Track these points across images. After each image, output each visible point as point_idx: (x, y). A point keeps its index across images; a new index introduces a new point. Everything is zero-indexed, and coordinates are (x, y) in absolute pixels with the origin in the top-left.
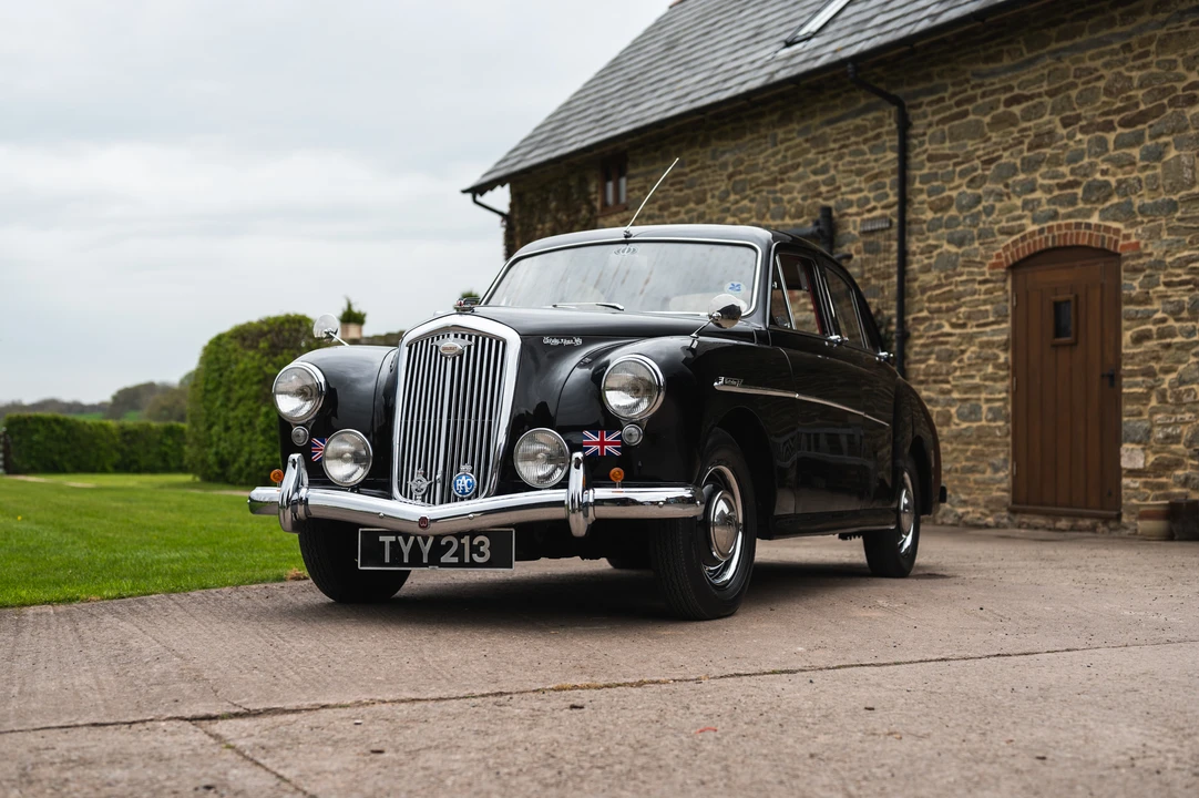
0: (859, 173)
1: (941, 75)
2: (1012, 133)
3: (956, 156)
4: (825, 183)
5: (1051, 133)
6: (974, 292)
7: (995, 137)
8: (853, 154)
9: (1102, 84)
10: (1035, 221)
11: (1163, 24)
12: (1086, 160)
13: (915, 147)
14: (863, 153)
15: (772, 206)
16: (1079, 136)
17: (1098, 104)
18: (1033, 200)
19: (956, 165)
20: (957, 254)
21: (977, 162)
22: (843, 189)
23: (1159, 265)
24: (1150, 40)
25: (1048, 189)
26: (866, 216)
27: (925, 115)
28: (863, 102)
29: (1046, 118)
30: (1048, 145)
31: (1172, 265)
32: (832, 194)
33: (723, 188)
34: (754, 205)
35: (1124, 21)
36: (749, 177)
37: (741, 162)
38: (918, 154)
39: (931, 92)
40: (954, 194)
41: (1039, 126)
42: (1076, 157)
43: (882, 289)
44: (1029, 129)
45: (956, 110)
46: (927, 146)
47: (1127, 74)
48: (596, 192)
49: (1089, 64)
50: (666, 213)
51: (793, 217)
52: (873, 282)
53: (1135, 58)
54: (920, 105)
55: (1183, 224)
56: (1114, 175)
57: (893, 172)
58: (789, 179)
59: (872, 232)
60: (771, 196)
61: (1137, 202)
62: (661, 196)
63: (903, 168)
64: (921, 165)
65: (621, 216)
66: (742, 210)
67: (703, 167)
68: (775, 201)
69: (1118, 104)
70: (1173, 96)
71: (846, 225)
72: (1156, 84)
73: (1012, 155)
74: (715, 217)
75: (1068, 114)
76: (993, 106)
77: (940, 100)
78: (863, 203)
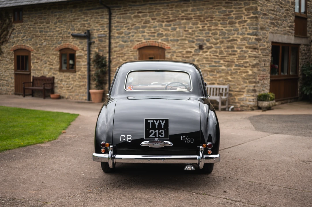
0: (97, 23)
1: (120, 4)
2: (139, 20)
4: (87, 24)
5: (149, 21)
6: (128, 53)
7: (135, 20)
8: (95, 18)
9: (162, 12)
10: (145, 39)
11: (177, 2)
12: (157, 28)
13: (113, 19)
14: (98, 18)
16: (156, 23)
17: (161, 16)
18: (144, 35)
19: (124, 24)
20: (124, 45)
21: (129, 25)
22: (92, 26)
23: (174, 52)
24: (173, 5)
25: (148, 33)
26: (99, 33)
27: (115, 12)
28: (98, 6)
29: (148, 18)
30: (148, 24)
31: (178, 52)
32: (89, 27)
33: (55, 21)
34: (65, 26)
36: (64, 19)
37: (61, 15)
38: (114, 21)
39: (118, 7)
40: (124, 31)
41: (146, 19)
42: (155, 27)
43: (104, 50)
44: (143, 19)
45: (124, 12)
46: (116, 19)
47: (168, 11)
48: (12, 16)
49: (158, 8)
50: (36, 25)
51: (77, 31)
52: (101, 48)
53: (170, 8)
54: (114, 10)
55: (180, 44)
56: (164, 32)
57: (107, 24)
58: (76, 21)
59: (101, 37)
60: (71, 25)
61: (170, 39)
62: (35, 20)
63: (110, 23)
64: (115, 23)
65: (21, 24)
66: (62, 27)
67: (49, 15)
68: (72, 26)
69: (165, 17)
70: (178, 18)
71: (93, 34)
72: (175, 15)
73: (139, 24)
74: (53, 28)
75: (153, 17)
76: (134, 13)
77: (120, 9)
78: (98, 30)
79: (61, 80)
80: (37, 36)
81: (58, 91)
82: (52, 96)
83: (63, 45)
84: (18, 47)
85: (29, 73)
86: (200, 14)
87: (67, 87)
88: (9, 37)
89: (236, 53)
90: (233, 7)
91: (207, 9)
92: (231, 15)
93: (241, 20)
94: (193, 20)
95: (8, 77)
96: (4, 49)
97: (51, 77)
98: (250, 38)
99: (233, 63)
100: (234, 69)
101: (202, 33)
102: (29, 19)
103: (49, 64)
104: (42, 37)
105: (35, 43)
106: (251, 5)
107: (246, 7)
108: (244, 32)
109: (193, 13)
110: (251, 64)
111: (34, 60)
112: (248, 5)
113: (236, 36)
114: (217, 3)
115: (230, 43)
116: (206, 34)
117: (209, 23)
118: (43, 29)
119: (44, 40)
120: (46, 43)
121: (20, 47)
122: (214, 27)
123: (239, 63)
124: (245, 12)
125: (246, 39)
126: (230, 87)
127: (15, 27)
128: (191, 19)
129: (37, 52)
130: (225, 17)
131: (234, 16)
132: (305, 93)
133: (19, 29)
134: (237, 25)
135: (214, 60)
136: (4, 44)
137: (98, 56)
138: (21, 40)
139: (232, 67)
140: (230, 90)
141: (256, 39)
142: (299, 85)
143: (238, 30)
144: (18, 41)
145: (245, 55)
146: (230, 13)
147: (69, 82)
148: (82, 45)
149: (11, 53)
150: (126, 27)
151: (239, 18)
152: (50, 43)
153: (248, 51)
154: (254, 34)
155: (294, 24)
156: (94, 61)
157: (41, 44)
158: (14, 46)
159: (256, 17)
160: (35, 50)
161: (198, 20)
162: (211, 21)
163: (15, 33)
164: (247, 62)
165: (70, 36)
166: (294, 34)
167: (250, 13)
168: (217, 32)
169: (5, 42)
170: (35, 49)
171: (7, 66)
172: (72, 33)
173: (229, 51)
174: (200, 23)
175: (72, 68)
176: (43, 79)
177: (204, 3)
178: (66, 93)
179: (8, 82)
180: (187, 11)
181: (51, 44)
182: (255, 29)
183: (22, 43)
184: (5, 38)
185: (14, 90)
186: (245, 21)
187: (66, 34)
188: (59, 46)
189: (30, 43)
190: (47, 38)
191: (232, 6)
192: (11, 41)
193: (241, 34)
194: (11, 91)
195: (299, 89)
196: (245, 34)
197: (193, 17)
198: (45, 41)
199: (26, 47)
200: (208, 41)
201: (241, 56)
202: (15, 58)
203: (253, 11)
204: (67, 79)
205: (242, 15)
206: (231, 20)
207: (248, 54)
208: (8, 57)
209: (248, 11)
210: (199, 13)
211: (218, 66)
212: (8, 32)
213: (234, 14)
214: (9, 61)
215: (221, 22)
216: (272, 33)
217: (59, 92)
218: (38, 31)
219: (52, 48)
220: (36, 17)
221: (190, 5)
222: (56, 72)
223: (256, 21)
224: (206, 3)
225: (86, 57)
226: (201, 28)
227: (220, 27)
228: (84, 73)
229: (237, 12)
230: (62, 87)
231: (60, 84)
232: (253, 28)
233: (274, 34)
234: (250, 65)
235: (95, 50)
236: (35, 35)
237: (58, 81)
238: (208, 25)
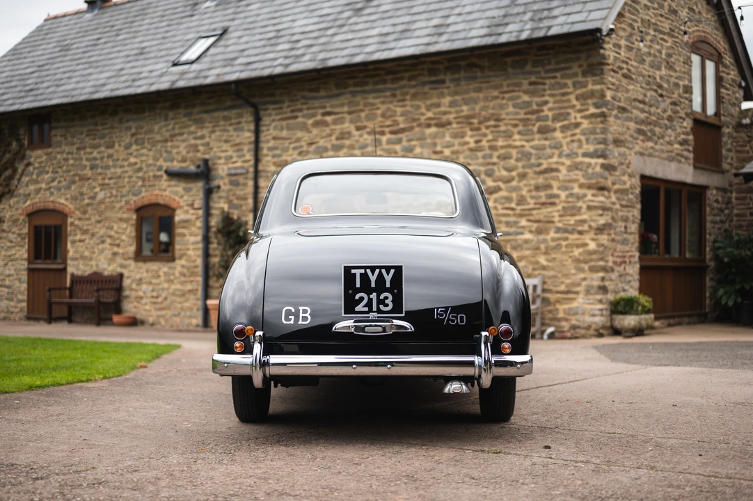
0: (226, 141)
1: (281, 95)
2: (324, 131)
3: (289, 139)
4: (202, 145)
5: (349, 133)
7: (315, 131)
8: (221, 131)
9: (379, 112)
11: (414, 86)
12: (369, 149)
13: (263, 131)
14: (228, 131)
15: (164, 154)
16: (366, 136)
17: (377, 121)
19: (290, 143)
21: (303, 143)
22: (215, 149)
24: (407, 93)
26: (231, 166)
27: (270, 115)
28: (229, 103)
29: (346, 125)
30: (348, 139)
32: (208, 151)
33: (128, 140)
34: (151, 153)
35: (393, 81)
36: (147, 137)
37: (142, 128)
38: (265, 136)
39: (275, 103)
40: (289, 158)
41: (342, 129)
42: (364, 147)
43: (241, 206)
44: (335, 129)
45: (289, 115)
46: (271, 131)
47: (394, 108)
48: (25, 134)
49: (371, 101)
50: (82, 152)
51: (178, 161)
52: (235, 202)
53: (399, 101)
54: (266, 109)
57: (250, 143)
58: (177, 140)
59: (235, 175)
60: (163, 149)
62: (79, 141)
63: (257, 142)
64: (268, 141)
65: (45, 151)
66: (142, 155)
67: (112, 127)
68: (166, 152)
69: (388, 123)
70: (418, 122)
71: (217, 169)
72: (410, 115)
73: (326, 142)
74: (121, 158)
75: (359, 124)
76: (314, 115)
77: (281, 108)
78: (229, 158)
79: (140, 282)
80: (84, 179)
81: (130, 308)
82: (116, 318)
83: (146, 196)
84: (38, 205)
85: (61, 266)
86: (470, 113)
87: (153, 297)
88: (16, 183)
89: (557, 201)
90: (548, 92)
91: (486, 99)
92: (542, 111)
93: (566, 122)
94: (454, 125)
95: (11, 278)
96: (5, 211)
97: (115, 274)
98: (589, 165)
99: (551, 225)
100: (553, 240)
101: (476, 155)
102: (66, 139)
103: (110, 244)
104: (95, 180)
105: (78, 195)
106: (590, 87)
107: (579, 92)
108: (575, 150)
109: (452, 110)
110: (593, 225)
111: (76, 235)
112: (582, 87)
113: (555, 159)
114: (509, 85)
115: (541, 176)
116: (484, 157)
117: (492, 132)
118: (98, 162)
119: (101, 187)
120: (105, 194)
121: (41, 206)
122: (503, 141)
123: (564, 224)
124: (575, 102)
125: (580, 167)
126: (544, 283)
127: (32, 160)
128: (449, 123)
129: (83, 217)
130: (529, 116)
131: (550, 114)
132: (723, 302)
133: (42, 162)
134: (558, 134)
135: (504, 219)
136: (4, 201)
137: (227, 220)
138: (46, 190)
139: (548, 234)
140: (544, 291)
141: (603, 166)
142: (708, 283)
143: (561, 146)
144: (38, 191)
145: (580, 204)
146: (541, 108)
147: (159, 284)
148: (190, 196)
149: (21, 221)
150: (294, 149)
151: (562, 118)
152: (114, 192)
153: (585, 195)
154: (599, 153)
155: (691, 137)
156: (219, 231)
157: (93, 198)
158: (28, 203)
159: (603, 115)
160: (78, 212)
161: (466, 127)
162: (496, 126)
163: (33, 174)
164: (583, 222)
165: (161, 176)
166: (691, 161)
167: (588, 104)
168: (510, 153)
169: (7, 196)
170: (77, 209)
171: (10, 253)
172: (168, 167)
173: (540, 197)
174: (470, 133)
175: (165, 252)
176: (96, 280)
177: (477, 85)
178: (149, 311)
179: (10, 291)
180: (438, 105)
181: (116, 196)
182: (600, 143)
183: (48, 195)
184: (7, 185)
185: (26, 308)
186: (577, 125)
187: (153, 171)
188: (135, 198)
189: (67, 194)
190: (107, 181)
191: (544, 90)
192: (21, 191)
193: (568, 156)
194: (18, 312)
195: (708, 294)
196: (577, 154)
197: (452, 120)
198: (101, 190)
199: (57, 205)
200: (489, 174)
201: (568, 208)
202: (29, 233)
203: (595, 100)
204: (153, 277)
205: (570, 111)
206: (542, 123)
207: (584, 202)
208: (14, 229)
209: (582, 101)
210: (468, 110)
211: (514, 232)
212: (15, 171)
213: (550, 109)
214: (14, 240)
215: (521, 128)
216: (642, 154)
217: (134, 310)
218: (86, 166)
219: (118, 206)
220: (82, 133)
221: (446, 91)
222: (128, 262)
223: (602, 122)
224: (484, 85)
225: (199, 224)
226: (472, 145)
227: (517, 140)
228: (195, 261)
229: (556, 105)
230: (141, 298)
231: (136, 290)
232: (596, 139)
233: (646, 158)
234: (590, 227)
235: (220, 205)
236: (79, 175)
237: (131, 284)
238: (490, 137)
